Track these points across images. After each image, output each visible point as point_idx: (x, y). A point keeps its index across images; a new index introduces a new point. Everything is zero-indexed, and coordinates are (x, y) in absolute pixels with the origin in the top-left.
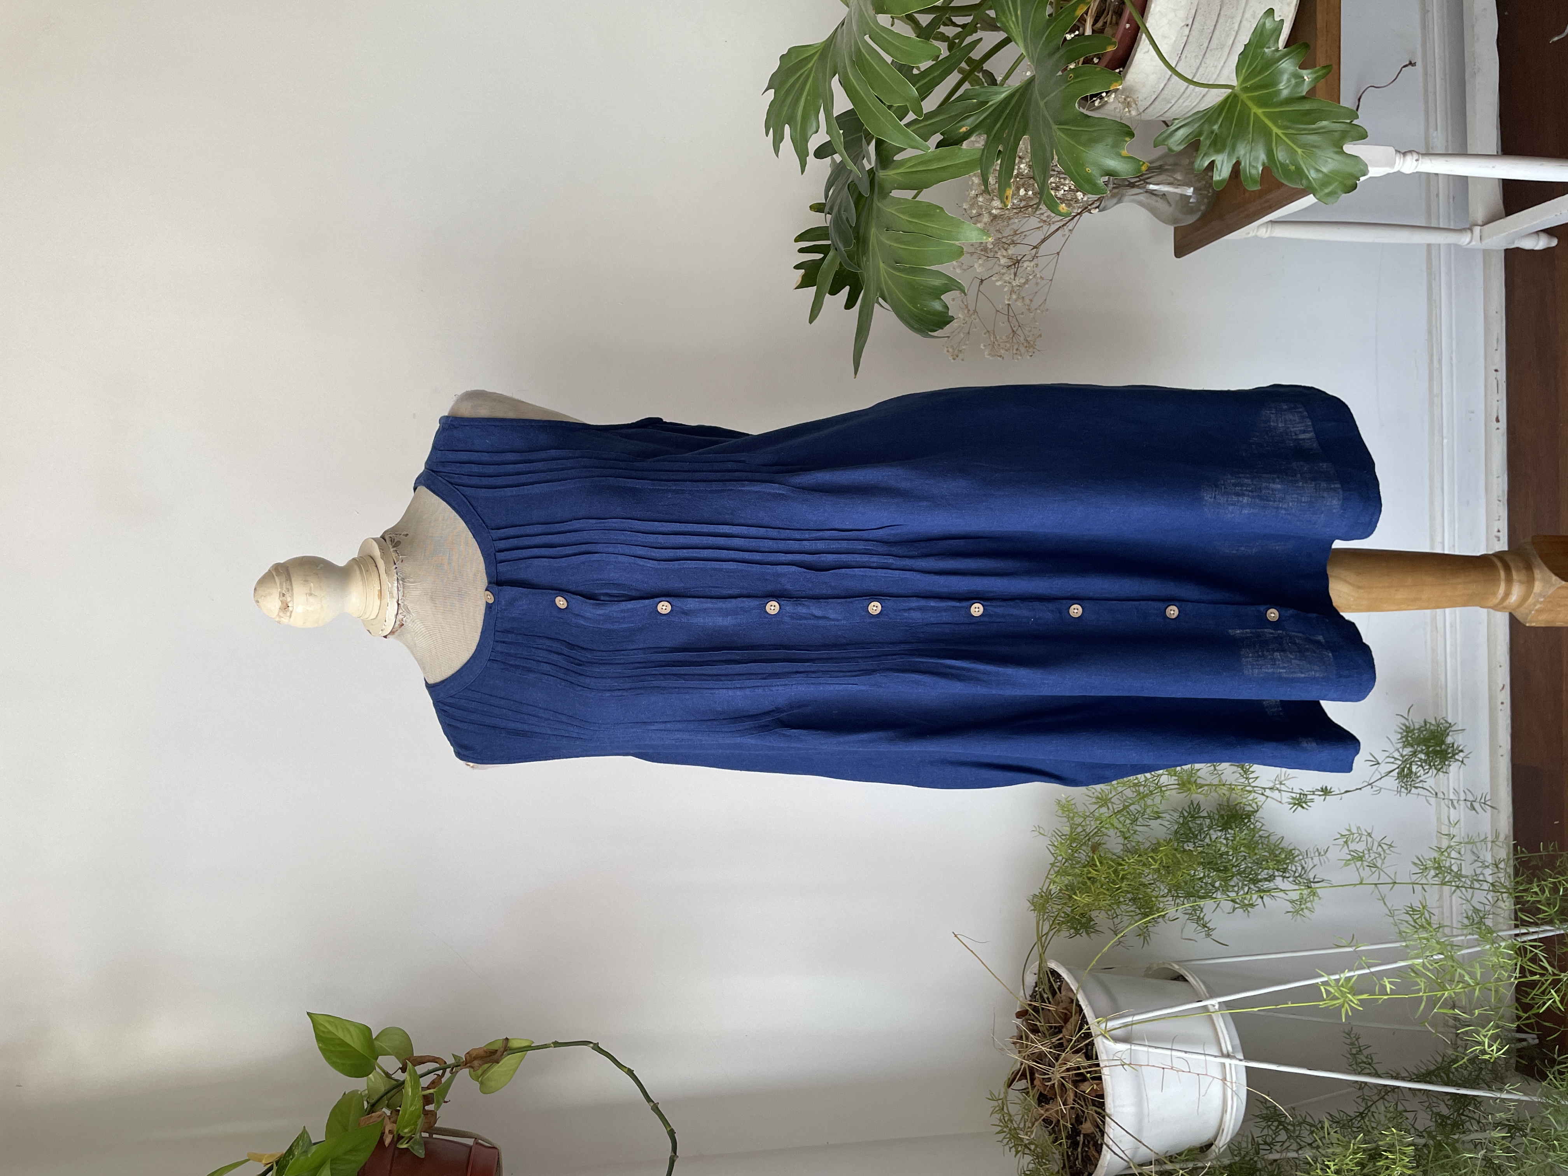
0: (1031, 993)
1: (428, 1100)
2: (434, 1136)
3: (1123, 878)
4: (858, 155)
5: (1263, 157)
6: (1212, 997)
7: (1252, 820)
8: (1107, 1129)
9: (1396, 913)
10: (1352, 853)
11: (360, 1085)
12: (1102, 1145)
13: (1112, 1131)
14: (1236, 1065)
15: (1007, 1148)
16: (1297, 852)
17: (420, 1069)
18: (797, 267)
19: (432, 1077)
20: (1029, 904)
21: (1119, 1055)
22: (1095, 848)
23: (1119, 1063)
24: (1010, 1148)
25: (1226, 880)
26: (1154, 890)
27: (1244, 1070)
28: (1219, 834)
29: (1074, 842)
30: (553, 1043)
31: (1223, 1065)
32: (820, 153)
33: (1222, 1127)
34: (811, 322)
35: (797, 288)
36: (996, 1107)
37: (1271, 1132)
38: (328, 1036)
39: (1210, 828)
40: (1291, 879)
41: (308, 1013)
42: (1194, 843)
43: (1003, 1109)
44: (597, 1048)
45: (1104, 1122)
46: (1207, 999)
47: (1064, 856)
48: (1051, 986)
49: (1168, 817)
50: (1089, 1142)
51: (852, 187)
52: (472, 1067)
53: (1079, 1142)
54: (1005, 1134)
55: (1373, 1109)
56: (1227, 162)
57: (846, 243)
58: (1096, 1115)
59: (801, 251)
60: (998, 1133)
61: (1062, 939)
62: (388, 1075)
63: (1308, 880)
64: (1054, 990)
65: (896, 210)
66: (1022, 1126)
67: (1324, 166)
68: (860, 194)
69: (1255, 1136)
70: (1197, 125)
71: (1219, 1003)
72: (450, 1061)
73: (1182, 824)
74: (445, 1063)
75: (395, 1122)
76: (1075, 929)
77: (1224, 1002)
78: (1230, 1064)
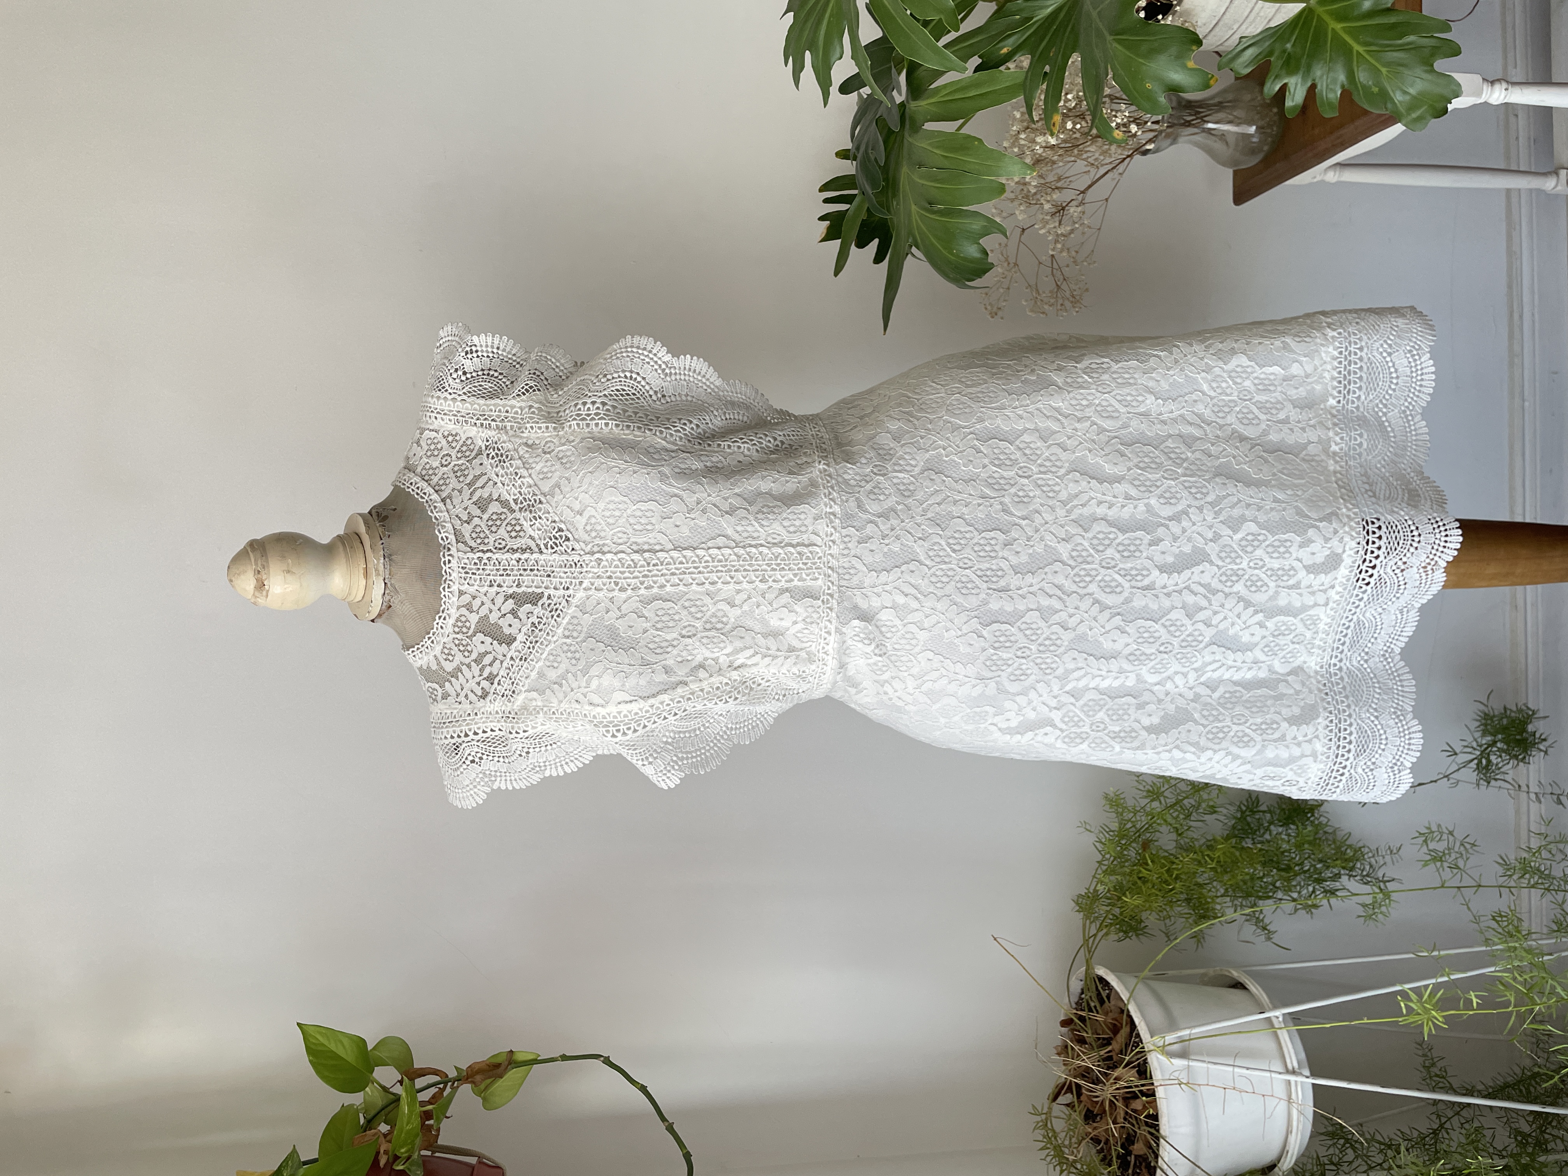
0: (1076, 1000)
1: (428, 1115)
2: (437, 1154)
3: (1177, 878)
4: (887, 87)
5: (1342, 77)
6: (1275, 1007)
7: (1316, 815)
8: (1161, 1152)
9: (1482, 919)
10: (1432, 853)
11: (356, 1099)
12: (1155, 1168)
13: (1166, 1153)
14: (1302, 1082)
15: (1051, 1166)
16: (1366, 850)
17: (420, 1083)
18: (822, 219)
19: (433, 1090)
20: (1073, 904)
21: (1176, 1074)
22: (1146, 845)
23: (1176, 1082)
24: (1055, 1167)
25: (1289, 880)
26: (1210, 891)
27: (1310, 1087)
28: (1280, 829)
29: (1123, 839)
30: (561, 1056)
31: (1289, 1082)
32: (846, 88)
33: (1287, 1148)
34: (836, 274)
35: (821, 241)
36: (1038, 1122)
37: (1337, 1152)
38: (320, 1048)
39: (1271, 823)
40: (1358, 878)
41: (298, 1024)
42: (1253, 839)
43: (1046, 1125)
44: (607, 1061)
45: (1158, 1145)
46: (1270, 1010)
47: (1113, 854)
48: (1099, 994)
49: (1225, 811)
50: (1141, 1164)
51: (880, 122)
52: (473, 1082)
53: (1130, 1162)
54: (1048, 1151)
55: (1448, 1125)
56: (1302, 85)
57: (874, 184)
58: (1149, 1136)
59: (827, 201)
60: (1041, 1149)
61: (1109, 943)
62: (385, 1089)
63: (1377, 879)
64: (1102, 998)
65: (930, 144)
66: (1067, 1142)
67: (1412, 86)
68: (890, 129)
69: (1320, 1155)
70: (1267, 44)
71: (1284, 1015)
72: (453, 1074)
73: (1239, 819)
74: (447, 1076)
75: (390, 1141)
76: (1125, 932)
77: (1290, 1014)
78: (1296, 1082)
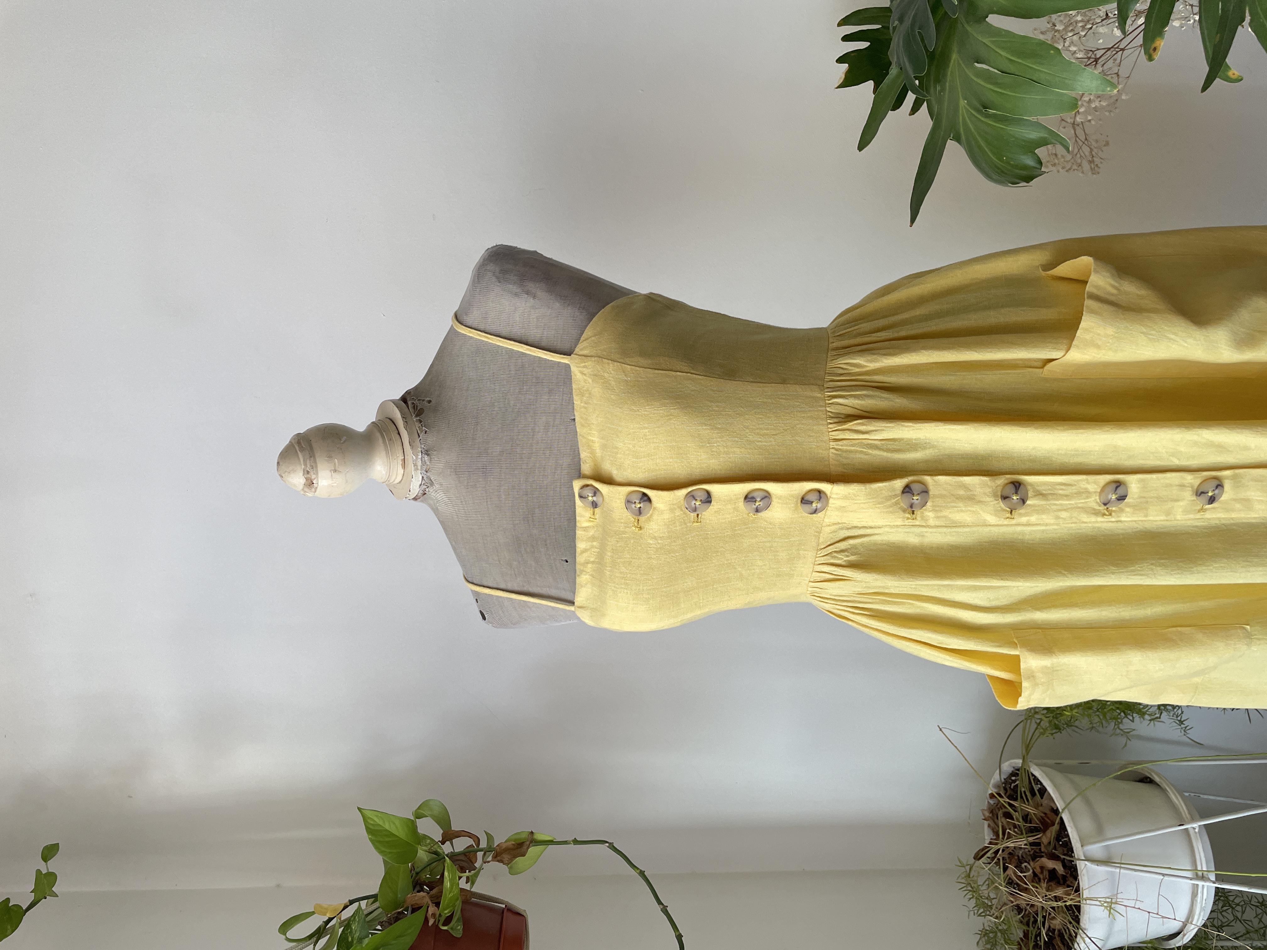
0: (1006, 778)
6: (1193, 820)
8: (1079, 939)
14: (1207, 886)
18: (841, 60)
27: (1214, 890)
31: (1197, 885)
34: (862, 146)
35: (841, 86)
36: (962, 872)
38: (377, 828)
41: (358, 808)
44: (612, 847)
46: (1189, 823)
48: (1031, 788)
50: (1054, 932)
52: (501, 861)
59: (846, 37)
64: (1034, 791)
71: (1199, 826)
72: (483, 844)
74: (479, 839)
77: (1205, 825)
78: (1203, 885)
